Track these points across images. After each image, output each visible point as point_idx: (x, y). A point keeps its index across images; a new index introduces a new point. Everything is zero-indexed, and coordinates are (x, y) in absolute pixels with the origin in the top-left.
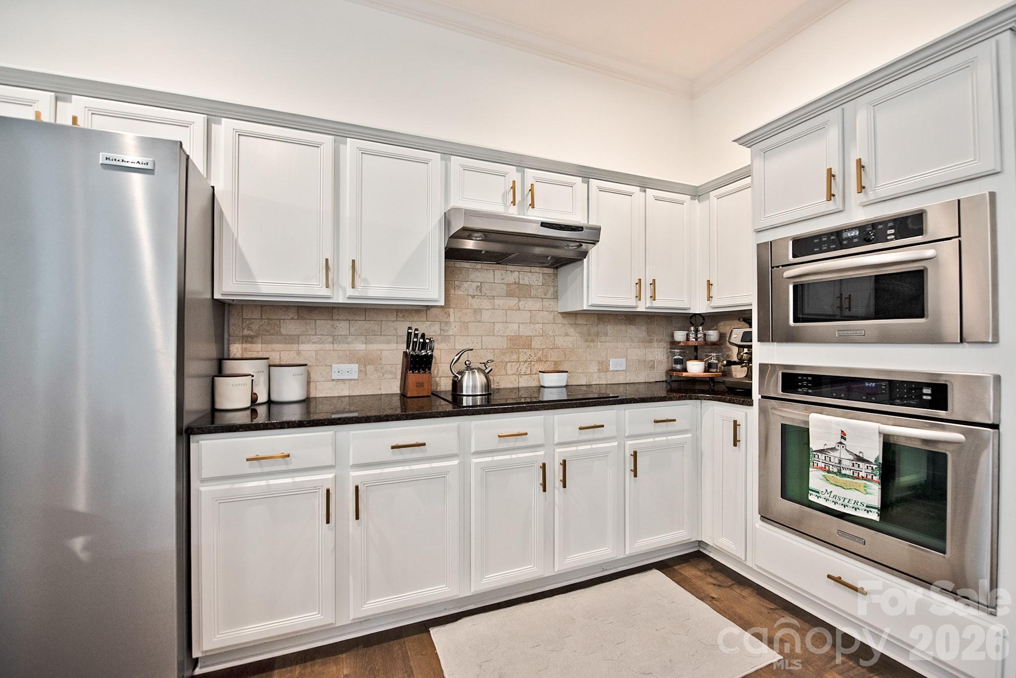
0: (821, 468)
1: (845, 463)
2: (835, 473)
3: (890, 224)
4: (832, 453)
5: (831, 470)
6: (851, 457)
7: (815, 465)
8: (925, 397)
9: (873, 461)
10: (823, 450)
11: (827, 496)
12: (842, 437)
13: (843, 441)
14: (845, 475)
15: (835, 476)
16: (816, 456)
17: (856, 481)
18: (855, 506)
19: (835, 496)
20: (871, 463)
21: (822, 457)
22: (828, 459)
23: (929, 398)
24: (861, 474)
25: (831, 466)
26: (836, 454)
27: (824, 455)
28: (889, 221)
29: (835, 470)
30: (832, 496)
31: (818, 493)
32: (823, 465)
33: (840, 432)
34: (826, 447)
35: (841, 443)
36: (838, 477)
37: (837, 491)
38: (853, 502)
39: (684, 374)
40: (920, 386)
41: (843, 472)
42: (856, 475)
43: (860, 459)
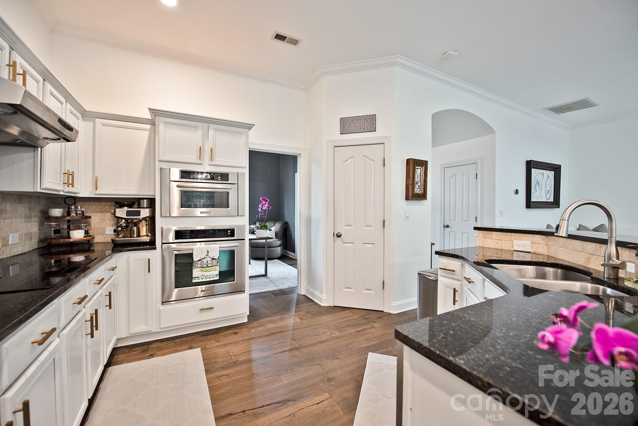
0: (200, 267)
1: (209, 262)
2: (206, 267)
3: (219, 175)
4: (204, 260)
5: (204, 266)
6: (211, 259)
7: (197, 267)
8: (228, 234)
9: (217, 258)
10: (200, 260)
11: (202, 277)
12: (208, 253)
13: (208, 254)
14: (210, 267)
15: (206, 268)
16: (197, 263)
17: (213, 267)
18: (213, 276)
19: (206, 276)
20: (217, 259)
21: (199, 262)
22: (202, 263)
23: (230, 234)
24: (215, 264)
25: (204, 265)
26: (206, 260)
27: (200, 262)
28: (219, 174)
29: (206, 266)
30: (205, 276)
31: (199, 277)
32: (200, 266)
33: (207, 251)
34: (201, 258)
35: (207, 255)
36: (207, 268)
37: (206, 274)
38: (212, 275)
39: (68, 240)
40: (227, 230)
41: (209, 266)
42: (213, 265)
43: (213, 259)
